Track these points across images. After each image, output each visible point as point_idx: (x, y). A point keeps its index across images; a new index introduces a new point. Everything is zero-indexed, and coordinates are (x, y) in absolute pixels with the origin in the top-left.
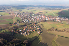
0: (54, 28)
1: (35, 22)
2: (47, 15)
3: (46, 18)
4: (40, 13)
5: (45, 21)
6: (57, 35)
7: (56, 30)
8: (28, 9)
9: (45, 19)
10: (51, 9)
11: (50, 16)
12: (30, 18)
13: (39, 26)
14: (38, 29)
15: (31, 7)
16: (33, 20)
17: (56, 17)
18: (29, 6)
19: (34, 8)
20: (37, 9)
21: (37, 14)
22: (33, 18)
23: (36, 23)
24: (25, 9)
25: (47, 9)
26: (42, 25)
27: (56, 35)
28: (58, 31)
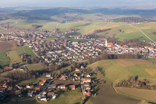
0: (136, 78)
1: (80, 61)
2: (122, 40)
3: (118, 47)
4: (101, 31)
5: (113, 57)
6: (143, 102)
7: (144, 84)
8: (62, 19)
9: (113, 52)
10: (136, 20)
11: (132, 41)
12: (64, 48)
13: (92, 74)
14: (84, 81)
15: (74, 15)
16: (73, 54)
17: (150, 46)
18: (67, 10)
19: (83, 16)
20: (91, 20)
21: (91, 36)
22: (73, 47)
23: (82, 64)
24: (52, 20)
25: (124, 20)
26: (100, 69)
27: (139, 101)
28: (149, 88)
